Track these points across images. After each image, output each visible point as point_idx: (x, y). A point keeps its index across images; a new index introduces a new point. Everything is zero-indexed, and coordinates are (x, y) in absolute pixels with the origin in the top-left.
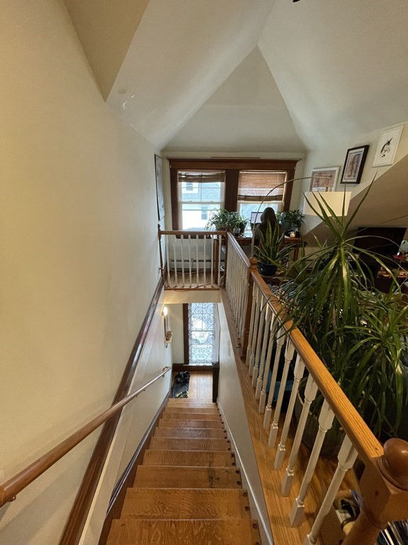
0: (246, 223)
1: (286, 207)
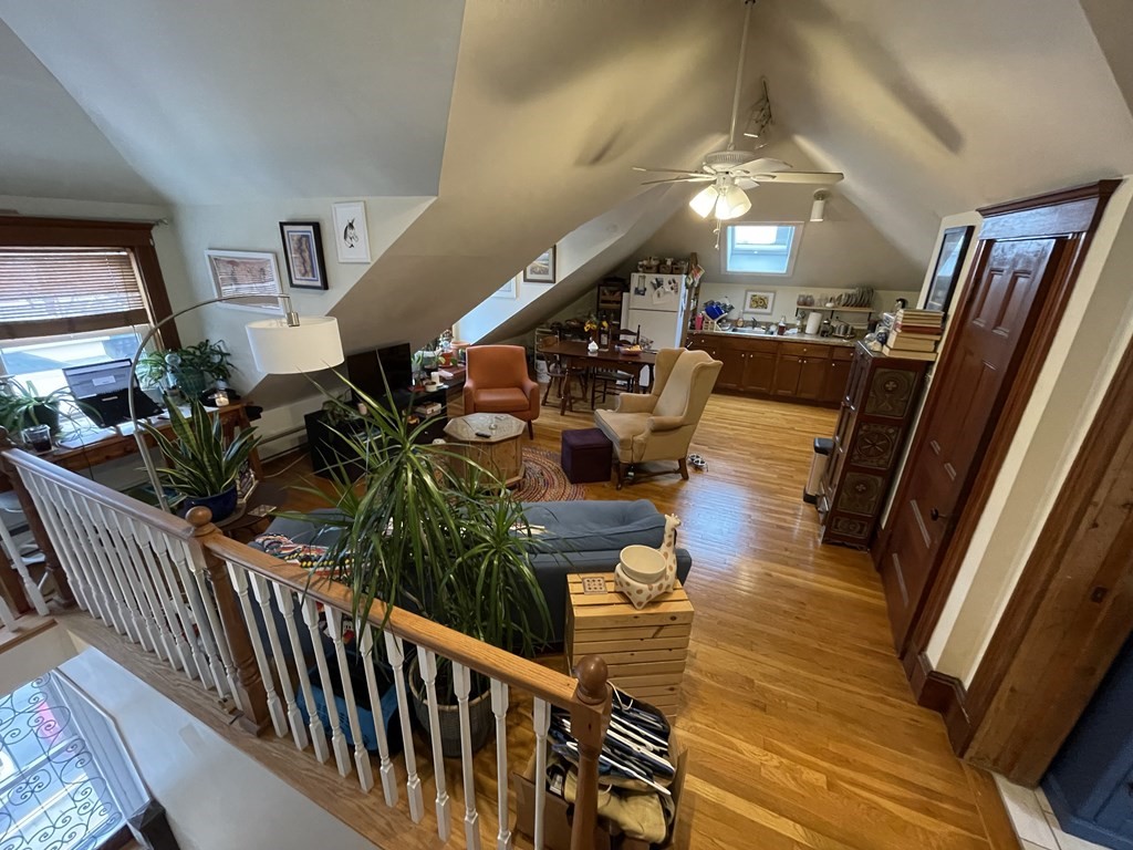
0: (57, 404)
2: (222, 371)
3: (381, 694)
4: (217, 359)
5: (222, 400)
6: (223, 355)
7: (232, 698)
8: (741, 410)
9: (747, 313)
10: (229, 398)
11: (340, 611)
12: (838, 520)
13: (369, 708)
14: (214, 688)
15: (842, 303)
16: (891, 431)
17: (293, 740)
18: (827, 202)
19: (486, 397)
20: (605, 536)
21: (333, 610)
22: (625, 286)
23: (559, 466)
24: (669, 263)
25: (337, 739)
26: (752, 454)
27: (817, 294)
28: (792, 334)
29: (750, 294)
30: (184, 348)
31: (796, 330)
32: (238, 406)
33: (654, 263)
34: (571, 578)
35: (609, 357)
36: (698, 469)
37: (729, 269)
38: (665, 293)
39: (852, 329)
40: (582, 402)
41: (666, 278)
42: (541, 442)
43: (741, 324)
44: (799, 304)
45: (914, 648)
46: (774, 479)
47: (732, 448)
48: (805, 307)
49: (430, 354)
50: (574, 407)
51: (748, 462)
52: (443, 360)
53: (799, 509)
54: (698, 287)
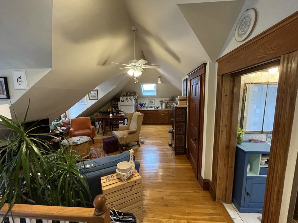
9: (149, 105)
12: (177, 148)
15: (169, 101)
16: (183, 124)
18: (161, 79)
19: (77, 133)
22: (118, 100)
24: (129, 94)
26: (155, 137)
28: (160, 108)
29: (149, 100)
33: (125, 94)
34: (102, 178)
37: (143, 95)
38: (129, 101)
40: (109, 132)
41: (129, 97)
42: (97, 144)
43: (148, 108)
44: (160, 102)
45: (199, 175)
46: (161, 142)
47: (151, 137)
49: (58, 122)
50: (107, 133)
51: (155, 139)
52: (63, 124)
53: (168, 148)
54: (137, 99)
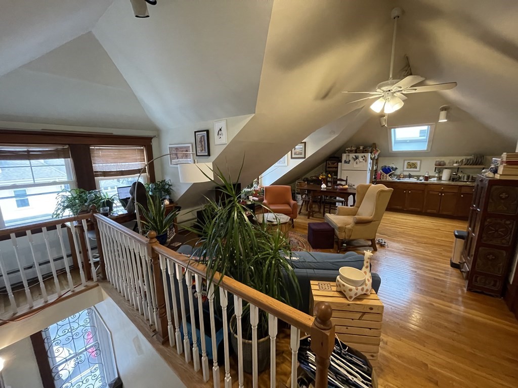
0: (113, 200)
1: (152, 179)
2: (168, 192)
3: (217, 331)
4: (167, 187)
5: (167, 202)
6: (169, 185)
7: (155, 324)
8: (406, 219)
9: (405, 171)
10: (170, 202)
11: (201, 277)
12: (476, 277)
13: (210, 336)
14: (148, 320)
15: (464, 164)
17: (176, 349)
19: (273, 207)
20: (330, 263)
21: (198, 276)
22: (339, 160)
23: (306, 240)
24: (361, 148)
25: (195, 349)
26: (414, 240)
27: (447, 160)
28: (433, 180)
29: (406, 162)
30: (156, 182)
31: (436, 179)
32: (172, 205)
33: (353, 148)
34: (312, 282)
35: (332, 191)
36: (382, 246)
37: (393, 150)
38: (360, 162)
39: (472, 177)
40: (318, 213)
41: (360, 155)
42: (298, 230)
43: (402, 177)
44: (436, 165)
46: (430, 254)
47: (402, 237)
48: (440, 167)
49: (249, 190)
50: (315, 215)
51: (412, 244)
52: (254, 192)
53: (448, 271)
54: (377, 159)
